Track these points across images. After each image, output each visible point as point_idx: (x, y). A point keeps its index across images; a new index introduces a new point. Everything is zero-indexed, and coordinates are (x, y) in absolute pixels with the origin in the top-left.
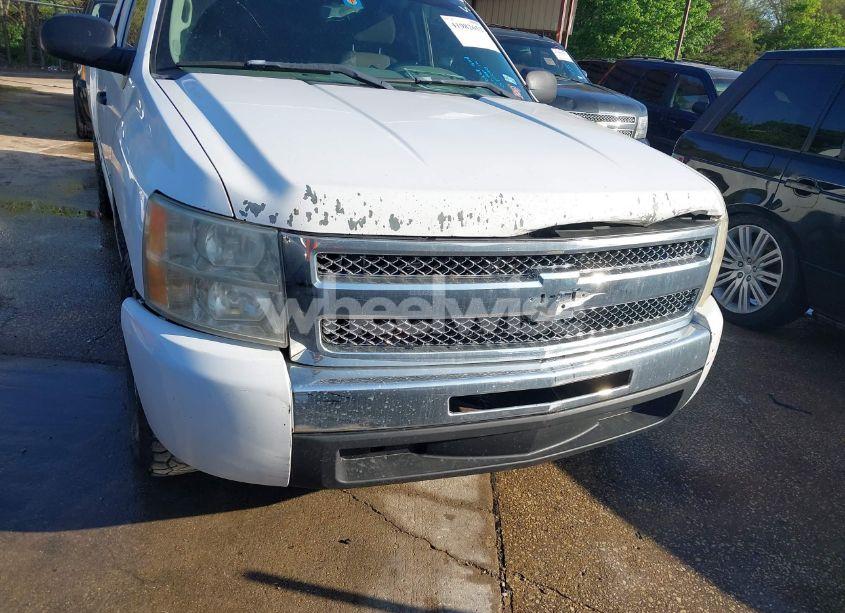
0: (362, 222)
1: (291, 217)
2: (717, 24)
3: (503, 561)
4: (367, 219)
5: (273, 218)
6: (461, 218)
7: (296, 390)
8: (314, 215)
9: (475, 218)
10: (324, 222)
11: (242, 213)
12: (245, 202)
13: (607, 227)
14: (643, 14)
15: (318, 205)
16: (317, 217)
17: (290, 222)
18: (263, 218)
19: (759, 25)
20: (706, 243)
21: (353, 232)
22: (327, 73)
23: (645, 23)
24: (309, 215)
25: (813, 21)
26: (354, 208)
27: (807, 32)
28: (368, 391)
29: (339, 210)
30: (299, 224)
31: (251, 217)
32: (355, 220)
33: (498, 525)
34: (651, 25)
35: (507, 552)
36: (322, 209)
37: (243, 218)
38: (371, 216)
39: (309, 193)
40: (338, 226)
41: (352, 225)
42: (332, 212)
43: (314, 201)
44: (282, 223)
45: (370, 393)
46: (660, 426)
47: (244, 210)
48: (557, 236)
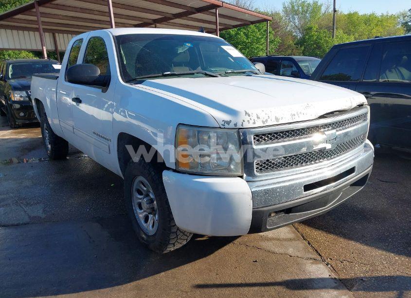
0: (267, 121)
1: (242, 123)
2: (278, 39)
3: (320, 255)
4: (268, 120)
5: (236, 125)
6: (298, 114)
7: (252, 191)
8: (250, 121)
9: (302, 114)
10: (254, 123)
11: (223, 125)
12: (223, 121)
13: (338, 113)
14: (247, 38)
15: (251, 117)
16: (252, 122)
17: (242, 125)
18: (232, 125)
19: (295, 37)
20: (365, 115)
21: (264, 125)
22: (193, 74)
23: (248, 43)
24: (248, 121)
25: (316, 34)
26: (263, 116)
27: (315, 38)
28: (277, 187)
29: (258, 118)
30: (246, 125)
31: (226, 126)
32: (264, 120)
33: (309, 243)
34: (251, 43)
35: (319, 252)
36: (252, 119)
37: (223, 127)
38: (269, 118)
39: (246, 113)
40: (259, 123)
41: (263, 122)
42: (256, 119)
43: (249, 116)
44: (239, 126)
45: (277, 188)
46: (362, 190)
47: (223, 124)
48: (326, 117)
